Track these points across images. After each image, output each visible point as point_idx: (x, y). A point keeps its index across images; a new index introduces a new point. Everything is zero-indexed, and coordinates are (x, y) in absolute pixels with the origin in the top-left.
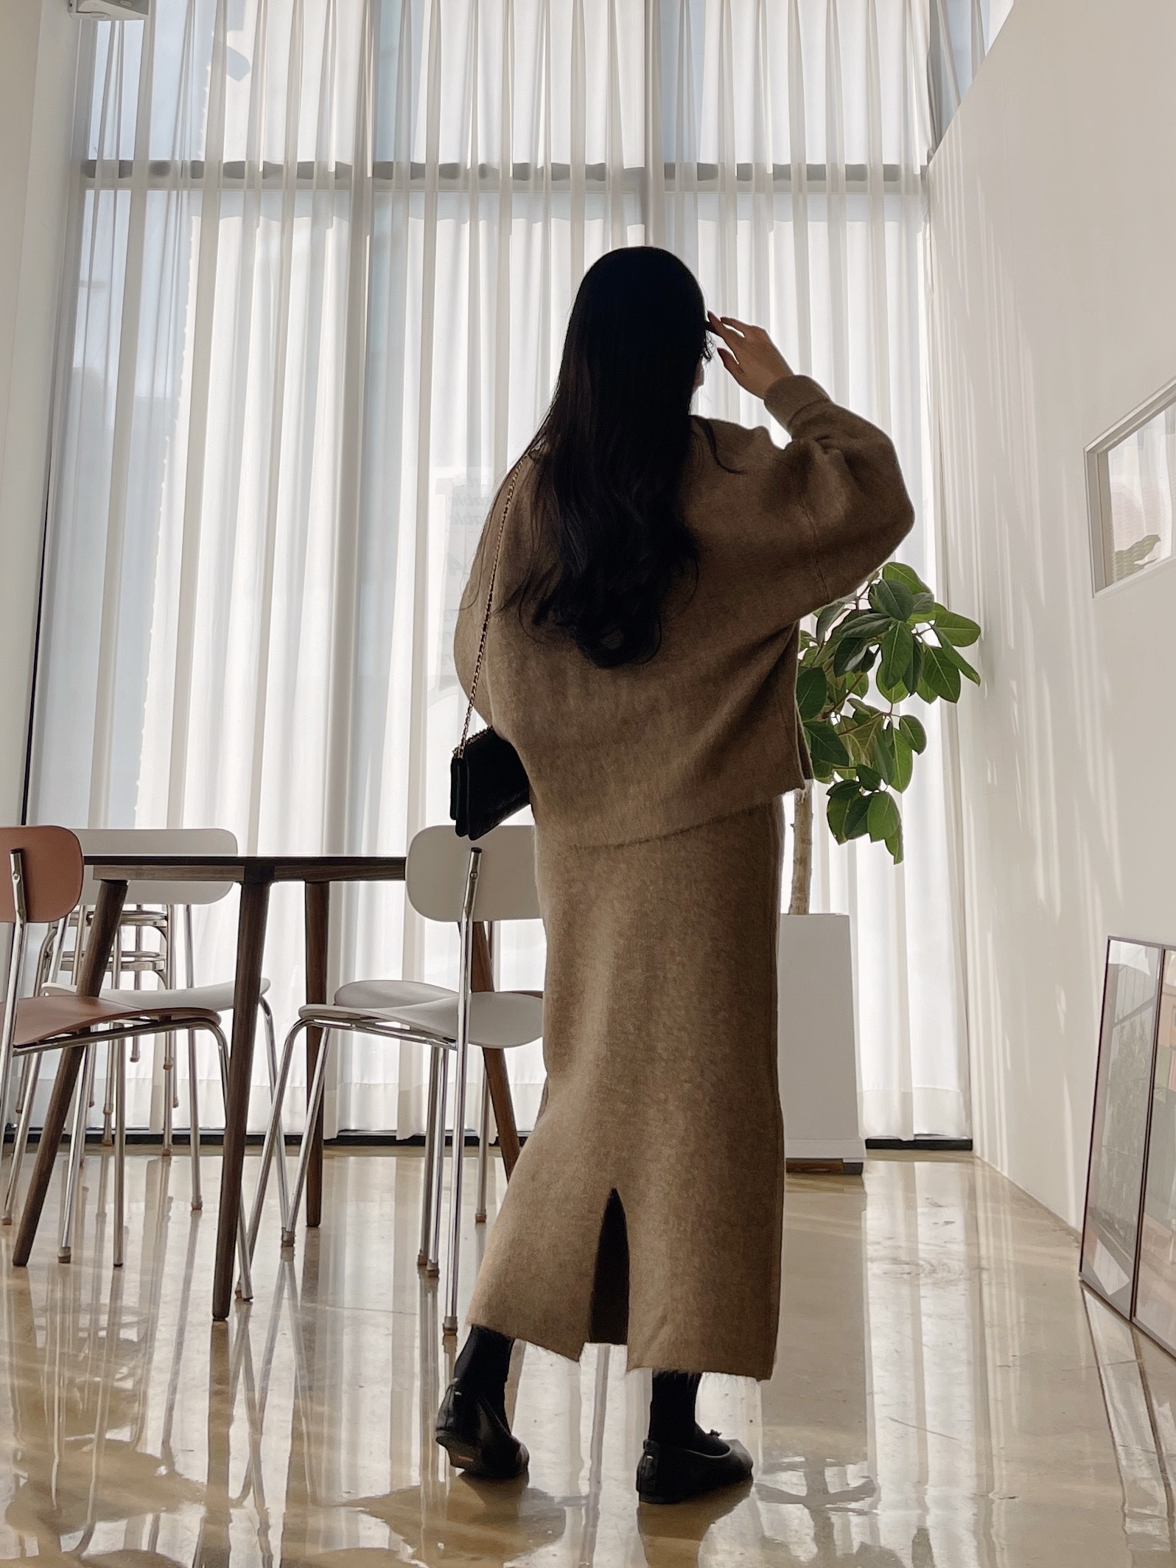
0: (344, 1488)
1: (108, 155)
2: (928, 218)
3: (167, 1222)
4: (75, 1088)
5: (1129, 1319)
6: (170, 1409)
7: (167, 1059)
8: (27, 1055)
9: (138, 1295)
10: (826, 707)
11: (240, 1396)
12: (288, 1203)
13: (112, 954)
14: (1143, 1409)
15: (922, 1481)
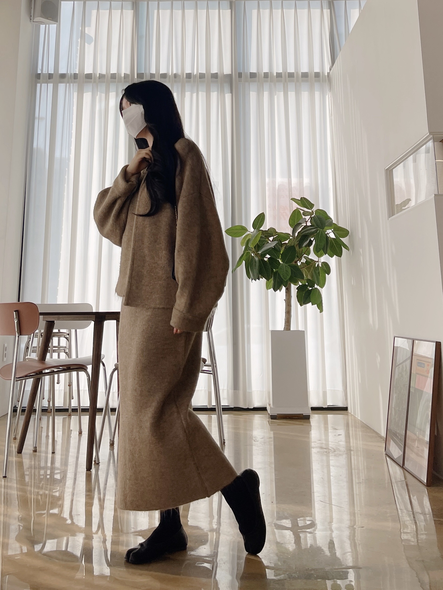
0: (132, 526)
1: (45, 71)
2: (330, 90)
3: (70, 438)
4: (37, 393)
5: (402, 466)
6: (72, 501)
7: (70, 383)
8: (21, 381)
9: (60, 463)
10: (296, 259)
11: (96, 496)
12: (112, 431)
13: (49, 347)
14: (407, 497)
15: (331, 522)
